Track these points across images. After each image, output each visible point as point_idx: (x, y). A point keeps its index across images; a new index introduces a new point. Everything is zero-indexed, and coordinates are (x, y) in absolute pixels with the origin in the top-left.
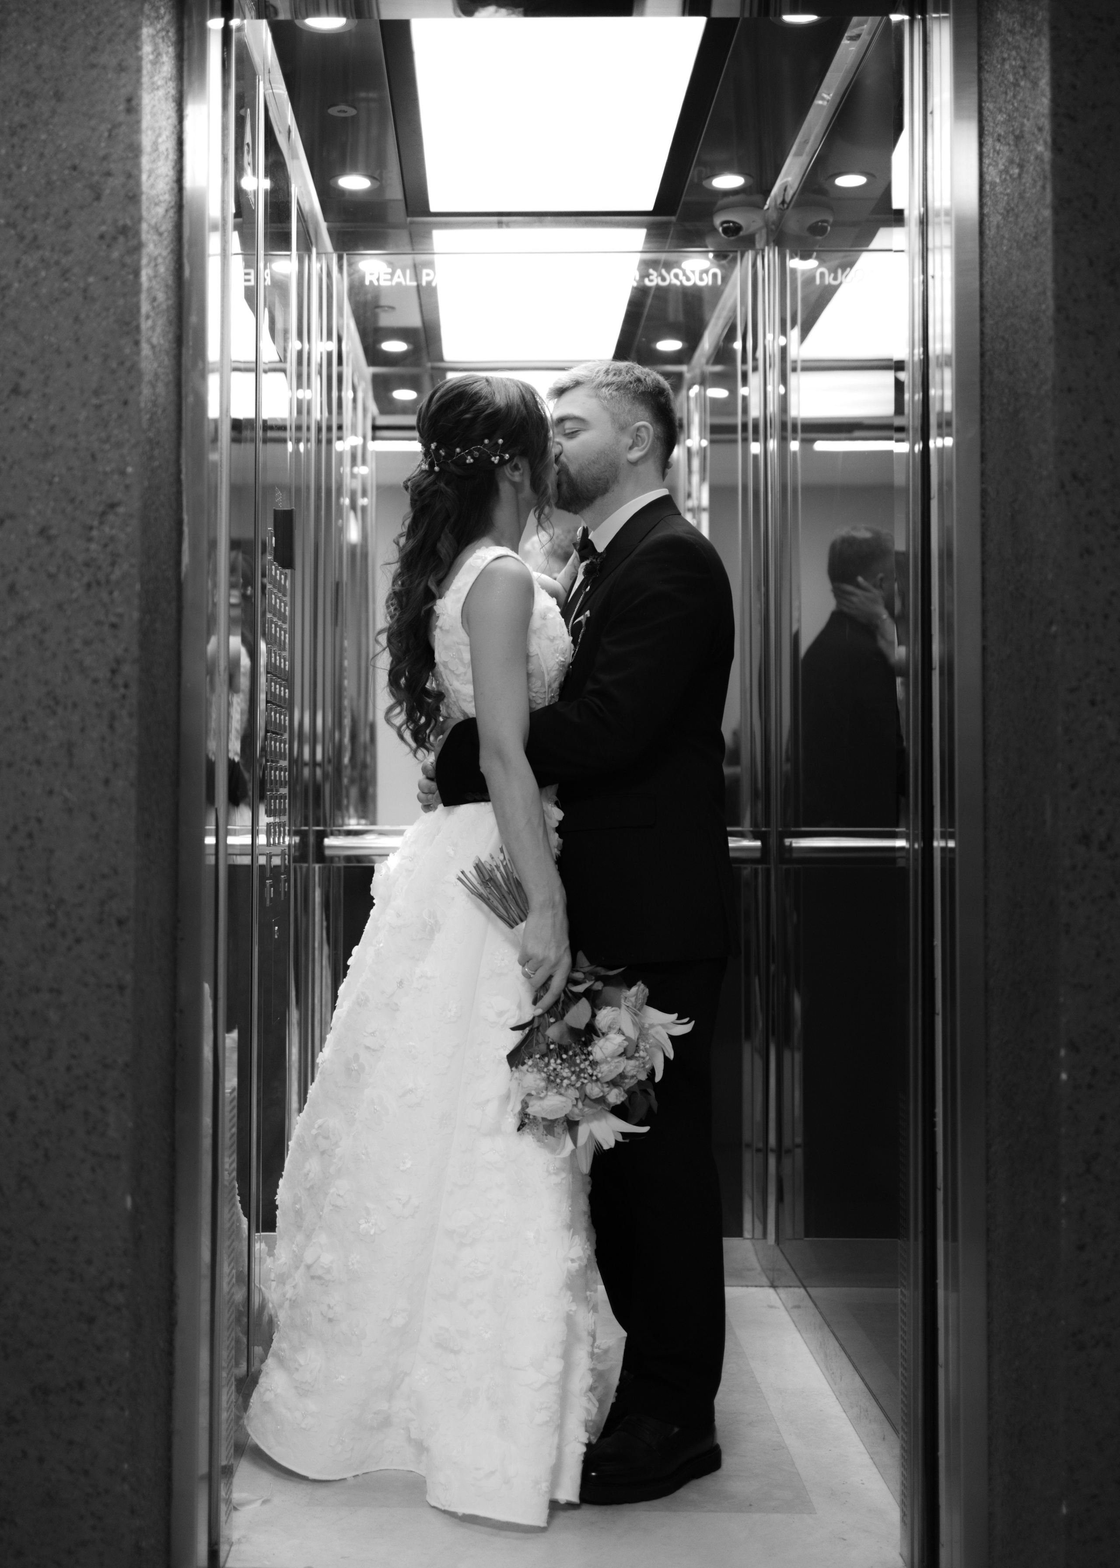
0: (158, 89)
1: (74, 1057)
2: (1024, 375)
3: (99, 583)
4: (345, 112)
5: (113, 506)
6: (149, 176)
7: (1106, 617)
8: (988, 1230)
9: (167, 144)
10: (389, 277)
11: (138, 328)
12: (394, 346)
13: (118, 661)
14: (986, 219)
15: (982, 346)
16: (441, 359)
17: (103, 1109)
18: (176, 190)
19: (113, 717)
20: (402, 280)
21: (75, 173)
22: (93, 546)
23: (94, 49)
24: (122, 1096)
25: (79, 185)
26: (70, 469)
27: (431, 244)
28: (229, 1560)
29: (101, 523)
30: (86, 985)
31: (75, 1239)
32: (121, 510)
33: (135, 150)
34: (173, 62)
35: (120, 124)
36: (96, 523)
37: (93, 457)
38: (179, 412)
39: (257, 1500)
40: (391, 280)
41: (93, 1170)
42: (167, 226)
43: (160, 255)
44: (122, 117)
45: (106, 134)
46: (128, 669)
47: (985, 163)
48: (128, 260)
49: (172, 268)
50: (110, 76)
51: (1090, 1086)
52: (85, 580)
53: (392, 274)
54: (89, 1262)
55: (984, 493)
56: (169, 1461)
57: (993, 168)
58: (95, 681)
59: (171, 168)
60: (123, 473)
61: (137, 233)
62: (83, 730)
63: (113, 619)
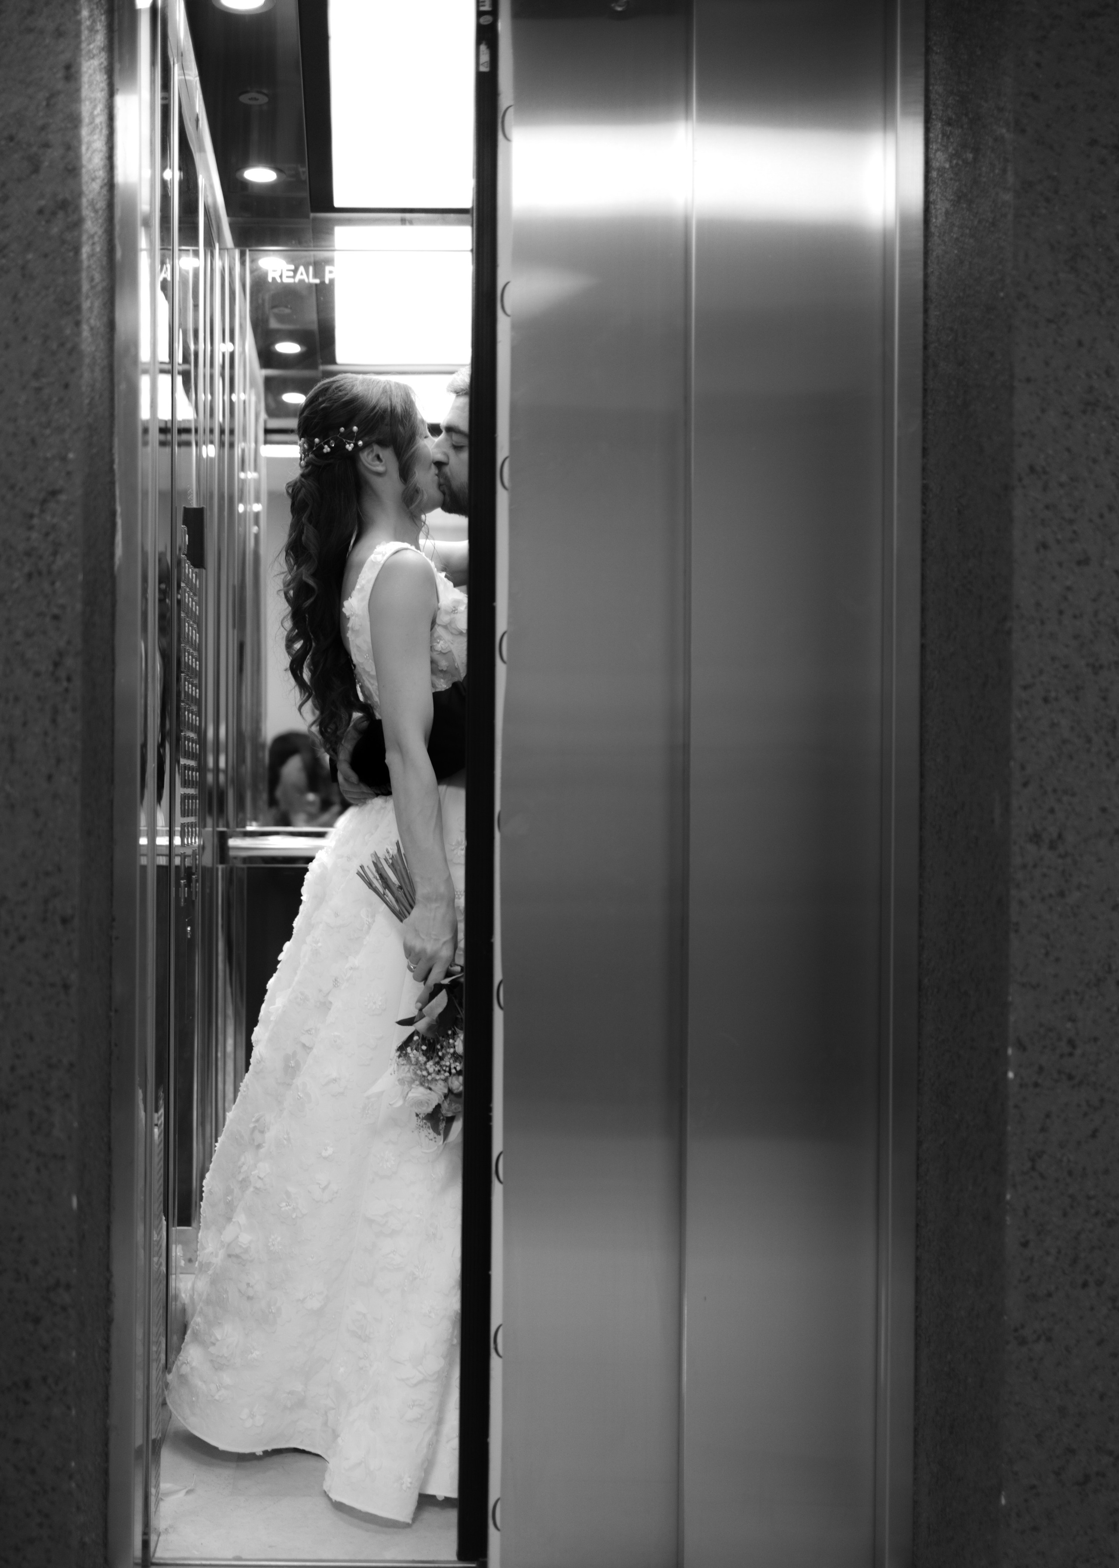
0: (93, 58)
1: (18, 1057)
2: (976, 366)
3: (40, 573)
4: (256, 99)
5: (54, 493)
6: (88, 149)
7: (1061, 612)
8: (917, 1225)
9: (101, 119)
10: (291, 274)
11: (78, 308)
12: (288, 348)
13: (61, 654)
14: (932, 206)
15: (925, 339)
16: (333, 361)
17: (48, 1109)
18: (108, 168)
19: (55, 711)
20: (304, 277)
21: (11, 144)
22: (34, 535)
23: (31, 12)
24: (67, 1096)
25: (16, 156)
26: (10, 454)
27: (333, 241)
28: (158, 1549)
29: (42, 511)
30: (30, 984)
31: (20, 1239)
32: (63, 497)
33: (75, 121)
34: (105, 32)
35: (59, 93)
36: (36, 511)
37: (33, 442)
38: (112, 399)
39: (181, 1490)
40: (294, 277)
41: (38, 1170)
42: (101, 204)
43: (96, 233)
44: (60, 86)
45: (44, 103)
46: (70, 662)
47: (932, 149)
48: (68, 236)
49: (105, 249)
50: (47, 41)
51: (1036, 1085)
52: (26, 569)
53: (295, 271)
54: (35, 1262)
55: (925, 488)
56: (106, 1456)
57: (941, 154)
58: (37, 674)
59: (104, 143)
60: (64, 459)
61: (77, 208)
62: (25, 724)
63: (56, 611)
